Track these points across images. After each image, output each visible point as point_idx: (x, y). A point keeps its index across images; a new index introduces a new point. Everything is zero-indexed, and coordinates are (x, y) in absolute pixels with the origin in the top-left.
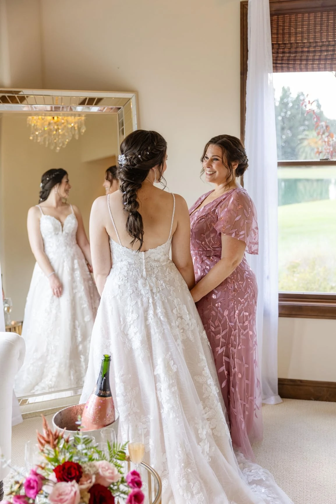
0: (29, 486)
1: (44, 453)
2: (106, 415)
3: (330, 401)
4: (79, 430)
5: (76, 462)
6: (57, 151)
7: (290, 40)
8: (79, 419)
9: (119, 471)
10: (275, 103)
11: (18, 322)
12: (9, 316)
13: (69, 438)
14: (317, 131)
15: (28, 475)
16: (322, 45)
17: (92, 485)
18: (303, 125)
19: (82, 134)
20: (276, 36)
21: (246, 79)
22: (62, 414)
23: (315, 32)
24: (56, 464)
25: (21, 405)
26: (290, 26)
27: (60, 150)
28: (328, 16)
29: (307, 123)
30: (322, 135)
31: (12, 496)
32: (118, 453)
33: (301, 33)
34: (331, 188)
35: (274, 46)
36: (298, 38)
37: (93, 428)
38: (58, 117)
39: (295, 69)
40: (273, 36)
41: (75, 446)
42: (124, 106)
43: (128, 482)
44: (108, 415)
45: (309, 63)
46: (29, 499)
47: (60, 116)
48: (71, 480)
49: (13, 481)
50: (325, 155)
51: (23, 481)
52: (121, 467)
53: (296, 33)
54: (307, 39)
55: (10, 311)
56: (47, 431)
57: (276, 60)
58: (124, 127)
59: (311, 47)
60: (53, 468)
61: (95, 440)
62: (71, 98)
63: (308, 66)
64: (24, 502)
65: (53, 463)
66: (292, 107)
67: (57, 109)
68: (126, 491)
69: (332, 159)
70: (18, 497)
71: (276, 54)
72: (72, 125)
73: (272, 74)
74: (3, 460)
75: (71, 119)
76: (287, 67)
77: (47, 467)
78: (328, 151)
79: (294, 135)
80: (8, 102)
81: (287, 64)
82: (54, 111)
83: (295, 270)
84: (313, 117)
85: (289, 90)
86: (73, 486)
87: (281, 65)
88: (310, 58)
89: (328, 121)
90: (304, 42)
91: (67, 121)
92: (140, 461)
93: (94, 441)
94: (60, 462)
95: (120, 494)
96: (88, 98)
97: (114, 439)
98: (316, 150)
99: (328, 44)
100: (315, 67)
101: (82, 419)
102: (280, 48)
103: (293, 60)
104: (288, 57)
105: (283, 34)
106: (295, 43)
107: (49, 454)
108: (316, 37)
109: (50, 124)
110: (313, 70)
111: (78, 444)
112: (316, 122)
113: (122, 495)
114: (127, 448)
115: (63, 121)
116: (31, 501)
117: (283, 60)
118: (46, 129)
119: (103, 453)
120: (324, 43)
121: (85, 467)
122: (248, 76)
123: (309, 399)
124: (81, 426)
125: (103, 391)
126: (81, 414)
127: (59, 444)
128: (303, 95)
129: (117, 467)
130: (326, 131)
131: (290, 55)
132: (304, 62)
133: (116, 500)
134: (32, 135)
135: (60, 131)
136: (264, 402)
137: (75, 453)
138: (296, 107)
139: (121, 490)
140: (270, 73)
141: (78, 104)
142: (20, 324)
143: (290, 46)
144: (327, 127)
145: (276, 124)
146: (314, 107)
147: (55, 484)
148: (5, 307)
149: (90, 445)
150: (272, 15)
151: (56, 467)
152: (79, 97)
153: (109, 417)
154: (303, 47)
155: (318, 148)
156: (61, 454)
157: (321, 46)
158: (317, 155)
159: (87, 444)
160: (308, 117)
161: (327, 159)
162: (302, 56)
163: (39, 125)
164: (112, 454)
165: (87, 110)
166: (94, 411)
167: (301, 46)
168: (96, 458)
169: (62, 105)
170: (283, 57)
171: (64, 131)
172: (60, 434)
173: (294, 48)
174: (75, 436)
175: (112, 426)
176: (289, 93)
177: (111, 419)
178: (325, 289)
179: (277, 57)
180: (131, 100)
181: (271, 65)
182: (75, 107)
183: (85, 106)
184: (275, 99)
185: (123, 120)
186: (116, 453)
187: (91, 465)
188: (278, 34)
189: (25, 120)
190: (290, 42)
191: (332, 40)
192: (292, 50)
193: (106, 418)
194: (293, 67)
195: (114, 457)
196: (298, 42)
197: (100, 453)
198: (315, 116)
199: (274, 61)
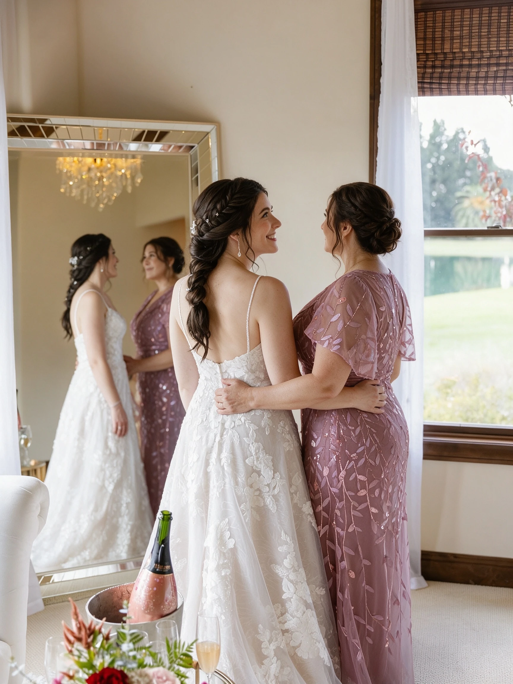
1: (73, 655)
2: (165, 600)
4: (125, 622)
5: (119, 669)
6: (101, 210)
7: (443, 49)
8: (124, 606)
10: (421, 143)
11: (40, 462)
12: (27, 452)
13: (109, 634)
14: (483, 185)
16: (490, 55)
18: (465, 177)
19: (137, 185)
20: (422, 42)
21: (378, 106)
22: (100, 598)
23: (480, 37)
24: (91, 672)
25: (41, 584)
26: (443, 27)
27: (105, 208)
28: (500, 13)
30: (490, 191)
32: (182, 657)
33: (459, 37)
34: (504, 271)
35: (421, 57)
36: (455, 46)
37: (146, 620)
38: (101, 160)
39: (451, 91)
40: (419, 42)
41: (118, 645)
42: (198, 144)
44: (166, 601)
45: (471, 82)
47: (105, 157)
50: (495, 220)
52: (186, 677)
53: (452, 38)
54: (468, 46)
55: (29, 445)
56: (77, 622)
57: (423, 78)
58: (199, 174)
59: (474, 58)
60: (87, 677)
61: (147, 636)
62: (121, 131)
63: (469, 87)
65: (86, 670)
66: (447, 149)
67: (100, 146)
69: (505, 226)
71: (423, 69)
72: (123, 171)
73: (416, 98)
74: (13, 665)
75: (121, 162)
76: (439, 88)
77: (76, 676)
78: (499, 215)
79: (450, 191)
80: (29, 136)
81: (439, 83)
82: (97, 149)
83: (449, 391)
84: (478, 165)
85: (443, 123)
87: (430, 85)
88: (473, 74)
89: (499, 171)
91: (115, 165)
92: (213, 668)
93: (146, 638)
94: (95, 669)
96: (146, 131)
97: (176, 635)
98: (481, 214)
99: (499, 54)
100: (479, 88)
101: (130, 605)
102: (428, 60)
103: (447, 79)
104: (440, 73)
105: (434, 39)
106: (451, 52)
107: (79, 657)
108: (480, 45)
109: (89, 170)
110: (477, 93)
111: (122, 643)
112: (483, 172)
114: (194, 650)
115: (109, 166)
117: (433, 77)
118: (84, 177)
119: (159, 656)
120: (494, 53)
121: (132, 677)
122: (380, 100)
123: (467, 582)
124: (128, 616)
125: (160, 565)
126: (128, 599)
127: (95, 642)
128: (464, 132)
129: (180, 677)
130: (496, 185)
131: (443, 71)
132: (463, 82)
134: (64, 186)
135: (105, 180)
137: (118, 656)
138: (453, 149)
140: (414, 97)
141: (131, 139)
142: (44, 465)
143: (444, 58)
144: (498, 179)
145: (423, 175)
146: (479, 150)
148: (21, 439)
149: (140, 644)
150: (417, 12)
151: (90, 675)
152: (133, 130)
153: (169, 604)
154: (462, 59)
155: (484, 211)
156: (98, 657)
157: (489, 58)
158: (483, 220)
159: (136, 642)
160: (471, 165)
161: (497, 227)
162: (461, 72)
163: (74, 170)
164: (172, 658)
165: (144, 149)
166: (147, 594)
167: (461, 57)
168: (148, 664)
169: (107, 141)
170: (432, 73)
171: (111, 181)
172: (97, 628)
173: (450, 61)
174: (119, 630)
175: (173, 617)
176: (443, 129)
177: (171, 606)
178: (493, 419)
179: (424, 73)
180: (210, 134)
181: (416, 85)
182: (127, 143)
183: (142, 143)
184: (421, 137)
185: (197, 164)
186: (179, 656)
187: (141, 673)
188: (425, 39)
189: (54, 163)
190: (442, 51)
191: (505, 48)
192: (445, 63)
193: (164, 605)
194: (448, 88)
195: (175, 662)
196: (454, 51)
197: (155, 656)
198: (480, 163)
199: (420, 79)
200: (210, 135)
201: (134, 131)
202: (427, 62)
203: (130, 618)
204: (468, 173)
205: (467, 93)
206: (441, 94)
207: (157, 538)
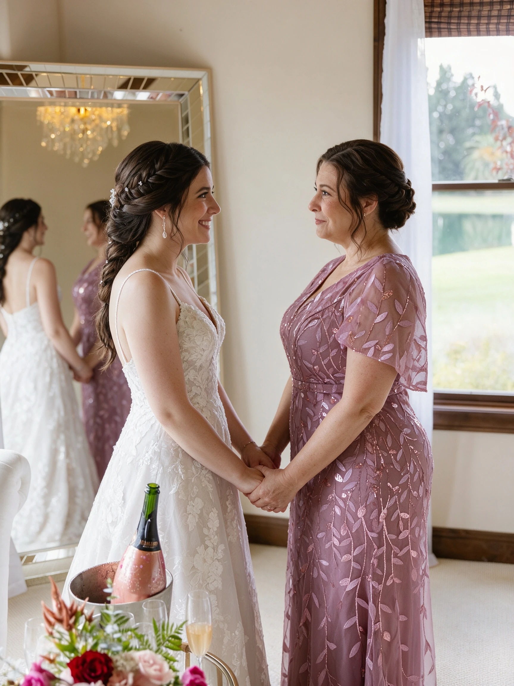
1: (54, 637)
2: (152, 579)
4: (109, 602)
5: (102, 652)
6: (85, 166)
8: (109, 586)
9: (170, 668)
10: (428, 91)
13: (92, 614)
14: (494, 135)
15: (29, 672)
18: (473, 126)
19: (124, 138)
21: (383, 48)
22: (83, 577)
24: (73, 655)
25: (23, 565)
27: (89, 164)
30: (502, 141)
32: (170, 638)
37: (131, 599)
38: (86, 110)
39: (460, 31)
41: (102, 627)
42: (189, 91)
44: (154, 579)
45: (482, 22)
47: (89, 106)
48: (95, 681)
49: (5, 681)
50: (507, 172)
51: (21, 681)
52: (175, 661)
56: (58, 603)
57: (431, 17)
58: (190, 124)
60: (68, 661)
61: (133, 617)
62: (105, 78)
63: (480, 27)
65: (67, 653)
66: (455, 97)
67: (84, 95)
71: (430, 8)
72: (109, 123)
73: (423, 39)
75: (106, 112)
76: (448, 28)
77: (58, 659)
78: (511, 166)
79: (459, 142)
80: (6, 83)
81: (448, 23)
82: (80, 98)
83: (458, 356)
84: (488, 113)
85: (450, 68)
87: (437, 25)
88: (484, 13)
89: (511, 120)
91: (100, 117)
92: (204, 652)
93: (132, 619)
94: (77, 652)
96: (132, 78)
97: (164, 616)
98: (492, 166)
100: (491, 28)
101: (114, 584)
103: (457, 18)
104: (449, 12)
107: (60, 640)
109: (73, 121)
110: (488, 33)
111: (107, 625)
112: (494, 121)
114: (184, 632)
115: (93, 117)
117: (441, 16)
118: (67, 129)
119: (146, 638)
121: (117, 661)
122: (385, 43)
124: (112, 595)
125: (147, 541)
126: (113, 577)
127: (77, 624)
128: (473, 78)
129: (168, 660)
130: (507, 134)
131: (452, 9)
132: (474, 21)
134: (46, 140)
135: (89, 132)
137: (102, 638)
138: (462, 97)
140: (421, 38)
141: (116, 87)
144: (509, 128)
145: (430, 124)
146: (489, 96)
149: (125, 626)
151: (72, 659)
153: (156, 583)
155: (495, 163)
156: (81, 640)
158: (494, 173)
159: (121, 623)
160: (481, 114)
161: (509, 180)
162: (471, 11)
163: (56, 121)
164: (160, 640)
165: (130, 97)
166: (133, 572)
168: (134, 647)
169: (91, 88)
170: (440, 12)
171: (95, 134)
172: (79, 609)
174: (102, 611)
175: (161, 596)
176: (450, 74)
177: (159, 584)
179: (432, 12)
181: (423, 25)
182: (112, 92)
183: (128, 91)
184: (427, 84)
185: (187, 113)
186: (167, 638)
187: (126, 657)
189: (34, 114)
193: (151, 583)
194: (457, 28)
195: (163, 645)
197: (142, 639)
198: (490, 111)
199: (427, 19)
200: (201, 82)
201: (119, 78)
203: (114, 598)
204: (478, 122)
205: (479, 33)
206: (450, 34)
207: (143, 513)
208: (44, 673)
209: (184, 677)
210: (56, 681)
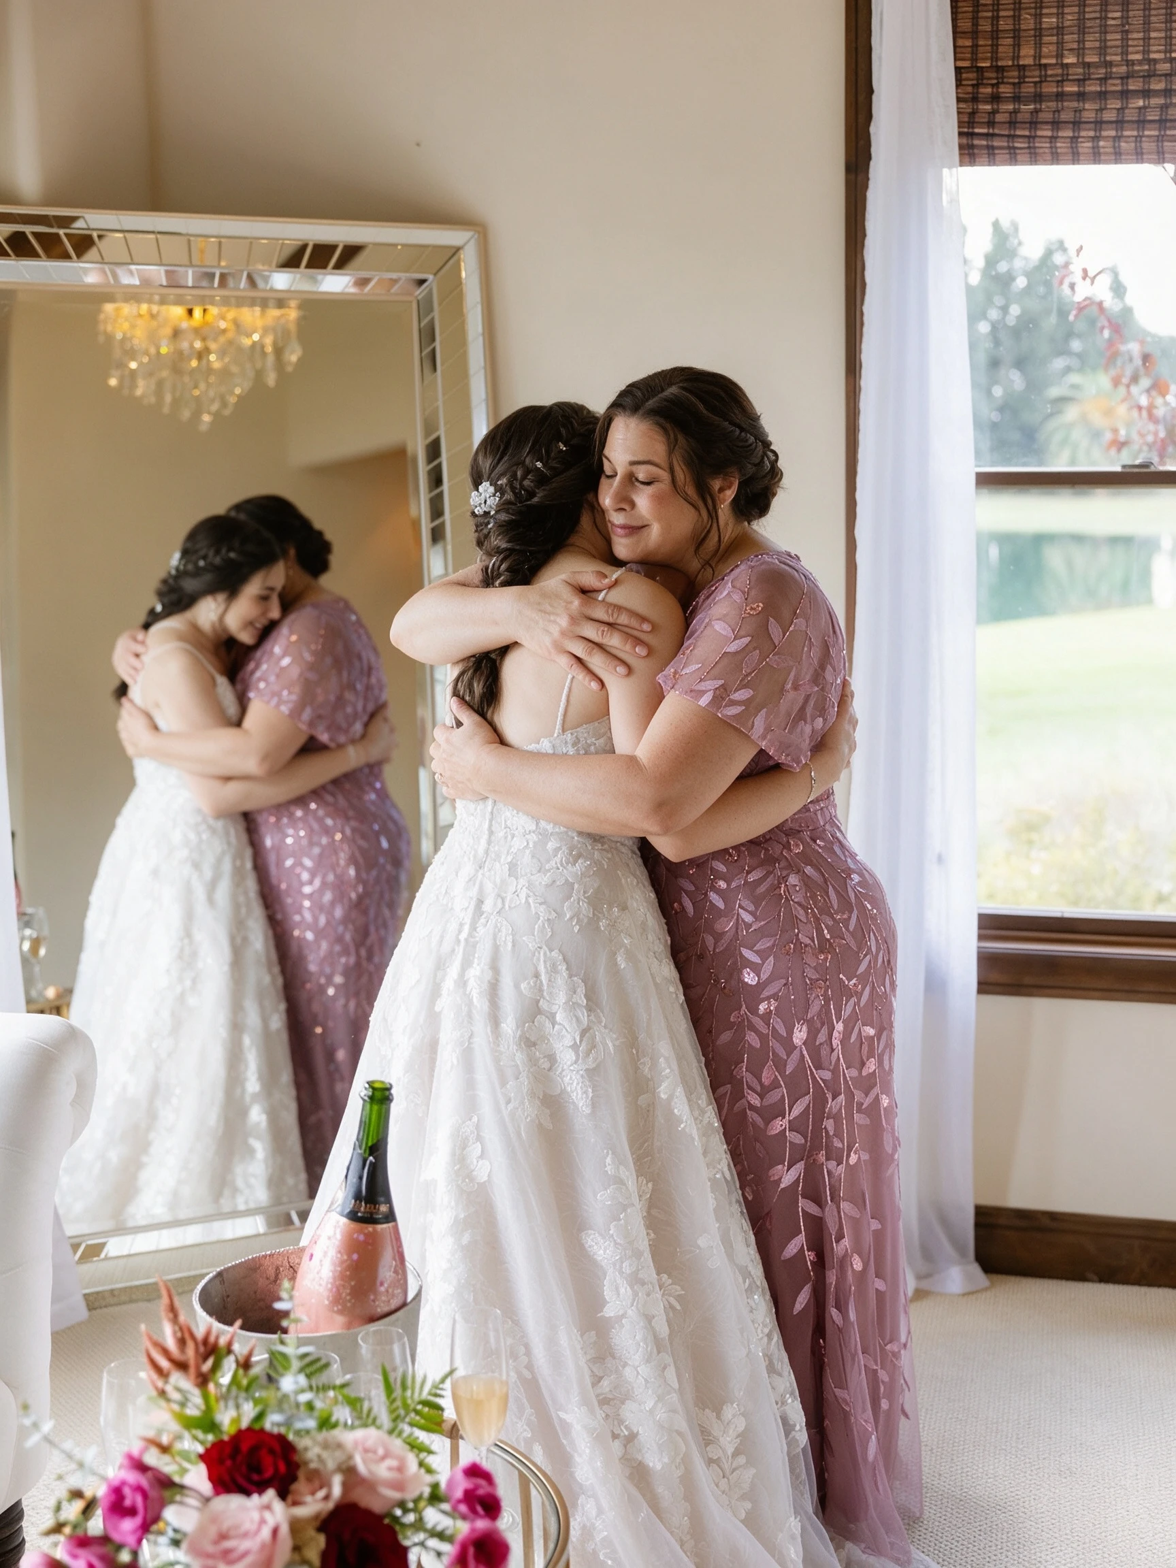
0: (118, 1506)
1: (168, 1400)
2: (378, 1283)
3: (1151, 1284)
4: (285, 1331)
5: (276, 1430)
6: (203, 428)
7: (1017, 57)
8: (284, 1295)
9: (421, 1464)
10: (966, 276)
12: (37, 969)
13: (250, 1355)
14: (1113, 372)
15: (115, 1471)
16: (1128, 72)
17: (330, 1505)
18: (1064, 352)
19: (290, 369)
20: (968, 42)
21: (866, 187)
22: (226, 1279)
23: (1103, 29)
24: (210, 1438)
26: (1017, 8)
27: (212, 423)
29: (1076, 345)
30: (1128, 386)
31: (61, 1538)
32: (419, 1407)
33: (1055, 31)
34: (1160, 565)
35: (964, 76)
36: (1045, 50)
37: (334, 1326)
38: (205, 310)
40: (960, 42)
41: (271, 1380)
42: (435, 274)
43: (453, 1501)
44: (382, 1284)
45: (1083, 134)
46: (119, 1547)
47: (213, 304)
48: (261, 1491)
49: (61, 1491)
50: (1140, 451)
51: (98, 1490)
52: (430, 1452)
53: (1039, 33)
54: (1075, 52)
55: (42, 952)
56: (177, 1328)
57: (971, 124)
58: (437, 344)
59: (1090, 79)
60: (200, 1449)
61: (339, 1362)
62: (251, 243)
63: (1079, 145)
64: (103, 1558)
65: (200, 1434)
66: (1027, 290)
67: (203, 279)
68: (447, 1528)
69: (1164, 464)
70: (82, 1542)
71: (970, 104)
72: (256, 337)
73: (955, 169)
74: (27, 1422)
75: (250, 316)
76: (1008, 148)
77: (178, 1446)
78: (1150, 438)
79: (1034, 386)
80: (33, 254)
81: (1008, 136)
82: (195, 287)
83: (1034, 836)
84: (1099, 325)
85: (1016, 229)
86: (268, 1507)
87: (987, 140)
88: (1089, 115)
89: (1149, 339)
90: (1067, 64)
91: (237, 324)
92: (492, 1439)
93: (335, 1367)
94: (221, 1432)
95: (425, 1539)
96: (311, 244)
97: (405, 1361)
98: (1108, 436)
99: (1149, 70)
100: (1104, 147)
101: (296, 1293)
102: (982, 84)
103: (1027, 126)
104: (1011, 113)
105: (995, 34)
106: (1035, 65)
107: (183, 1404)
108: (1106, 47)
109: (176, 334)
110: (1097, 159)
111: (282, 1375)
112: (1110, 343)
113: (433, 1543)
114: (448, 1393)
115: (223, 325)
116: (125, 1557)
117: (994, 123)
118: (164, 350)
119: (366, 1405)
120: (1137, 68)
121: (306, 1449)
122: (871, 175)
123: (1081, 1278)
124: (292, 1316)
125: (366, 1203)
126: (293, 1279)
127: (219, 1374)
128: (1065, 250)
129: (415, 1450)
130: (1142, 371)
131: (1017, 107)
132: (1066, 133)
133: (412, 1557)
134: (118, 373)
135: (212, 357)
136: (925, 1285)
137: (273, 1401)
138: (1042, 290)
139: (429, 1526)
140: (950, 168)
141: (274, 264)
143: (1019, 77)
144: (1146, 358)
145: (972, 347)
146: (1101, 291)
147: (207, 1500)
148: (23, 939)
149: (323, 1378)
151: (209, 1445)
152: (281, 242)
153: (387, 1291)
154: (1062, 81)
155: (1115, 431)
156: (227, 1406)
157: (1125, 78)
158: (1113, 452)
159: (312, 1373)
160: (1081, 326)
161: (1144, 466)
162: (1059, 111)
163: (139, 337)
164: (396, 1408)
165: (306, 286)
166: (339, 1269)
167: (1057, 75)
168: (342, 1422)
169: (219, 266)
170: (994, 112)
171: (227, 360)
172: (223, 1341)
173: (1032, 85)
174: (271, 1348)
175: (397, 1320)
176: (1016, 242)
177: (393, 1295)
178: (1137, 900)
179: (973, 113)
180: (461, 252)
181: (954, 140)
182: (267, 273)
183: (300, 273)
184: (965, 261)
185: (432, 319)
186: (412, 1406)
187: (325, 1440)
188: (975, 34)
189: (92, 319)
190: (1016, 63)
191: (1162, 56)
192: (1023, 90)
193: (376, 1293)
194: (1029, 148)
195: (403, 1420)
196: (1044, 61)
197: (358, 1405)
198: (1103, 321)
199: (963, 127)
200: (463, 254)
201: (283, 244)
202: (980, 86)
203: (297, 1321)
205: (1075, 158)
206: (1013, 160)
207: (357, 1143)
208: (150, 1474)
209: (451, 1483)
210: (176, 1490)
